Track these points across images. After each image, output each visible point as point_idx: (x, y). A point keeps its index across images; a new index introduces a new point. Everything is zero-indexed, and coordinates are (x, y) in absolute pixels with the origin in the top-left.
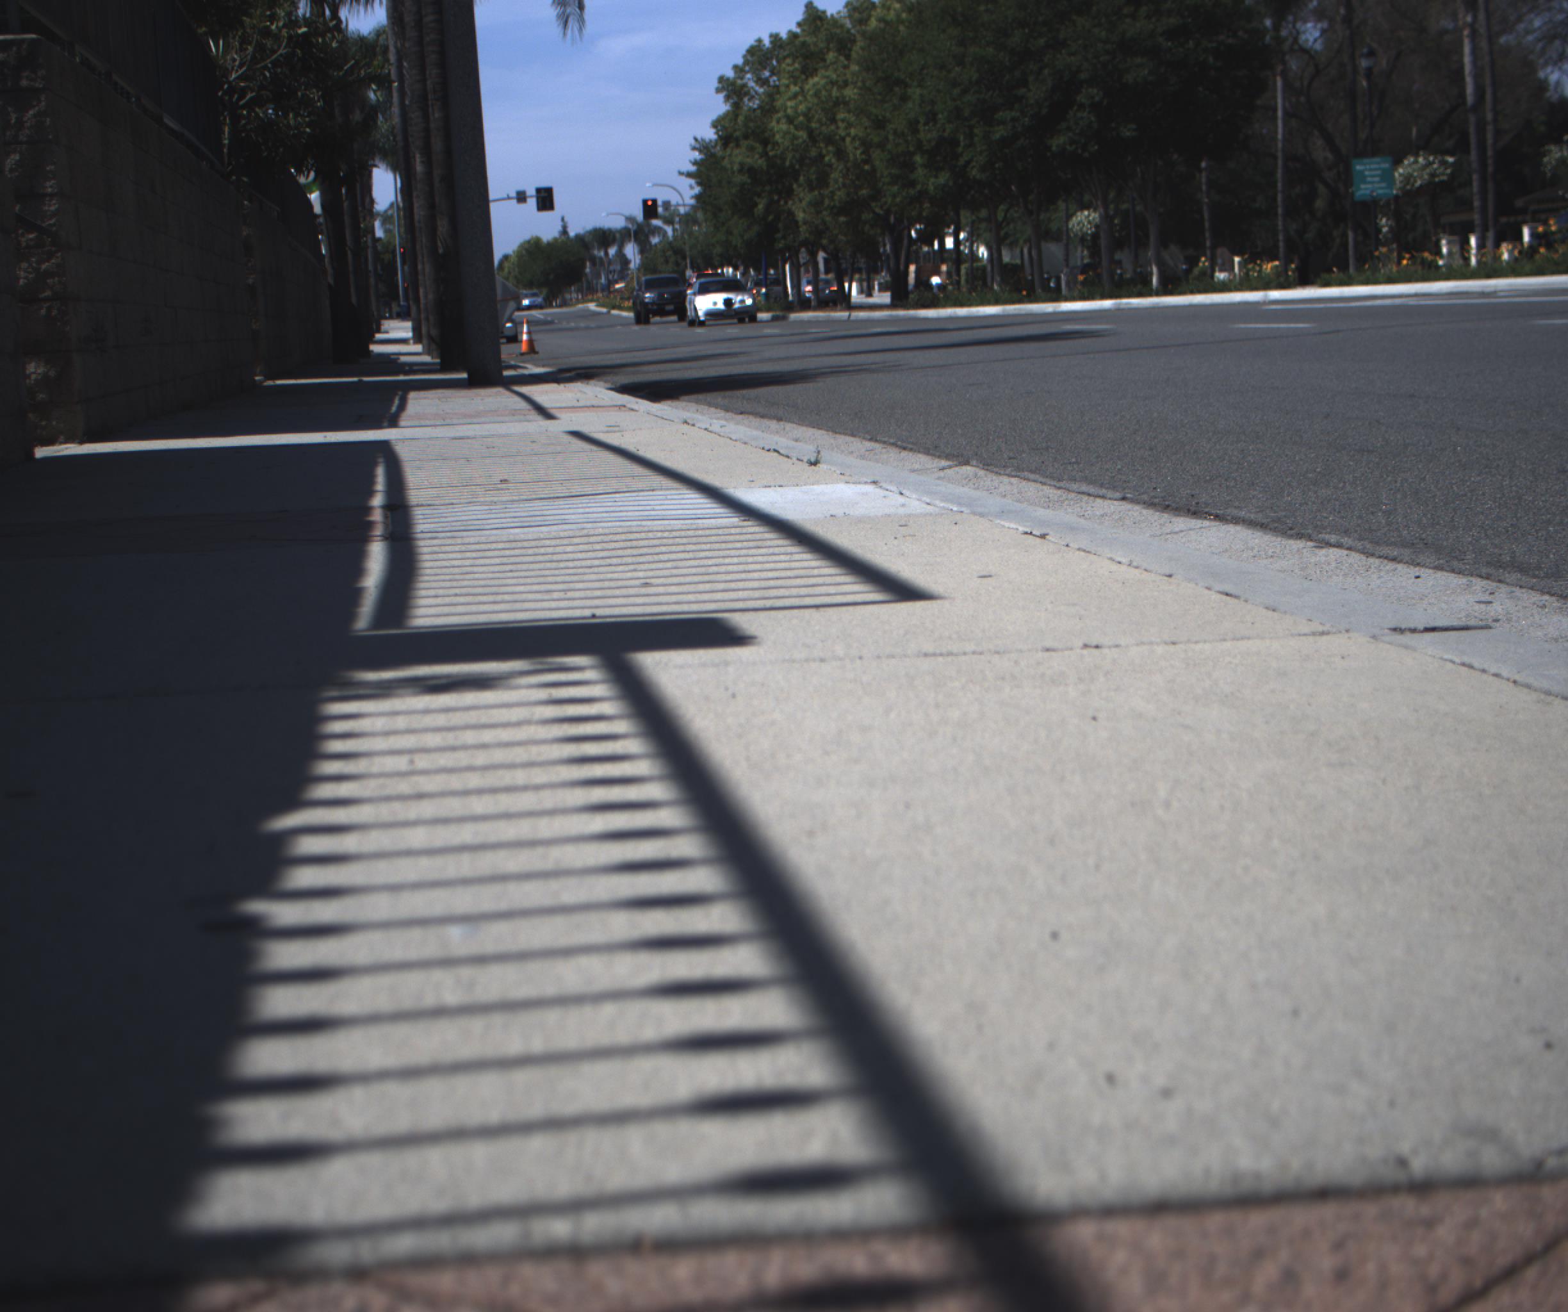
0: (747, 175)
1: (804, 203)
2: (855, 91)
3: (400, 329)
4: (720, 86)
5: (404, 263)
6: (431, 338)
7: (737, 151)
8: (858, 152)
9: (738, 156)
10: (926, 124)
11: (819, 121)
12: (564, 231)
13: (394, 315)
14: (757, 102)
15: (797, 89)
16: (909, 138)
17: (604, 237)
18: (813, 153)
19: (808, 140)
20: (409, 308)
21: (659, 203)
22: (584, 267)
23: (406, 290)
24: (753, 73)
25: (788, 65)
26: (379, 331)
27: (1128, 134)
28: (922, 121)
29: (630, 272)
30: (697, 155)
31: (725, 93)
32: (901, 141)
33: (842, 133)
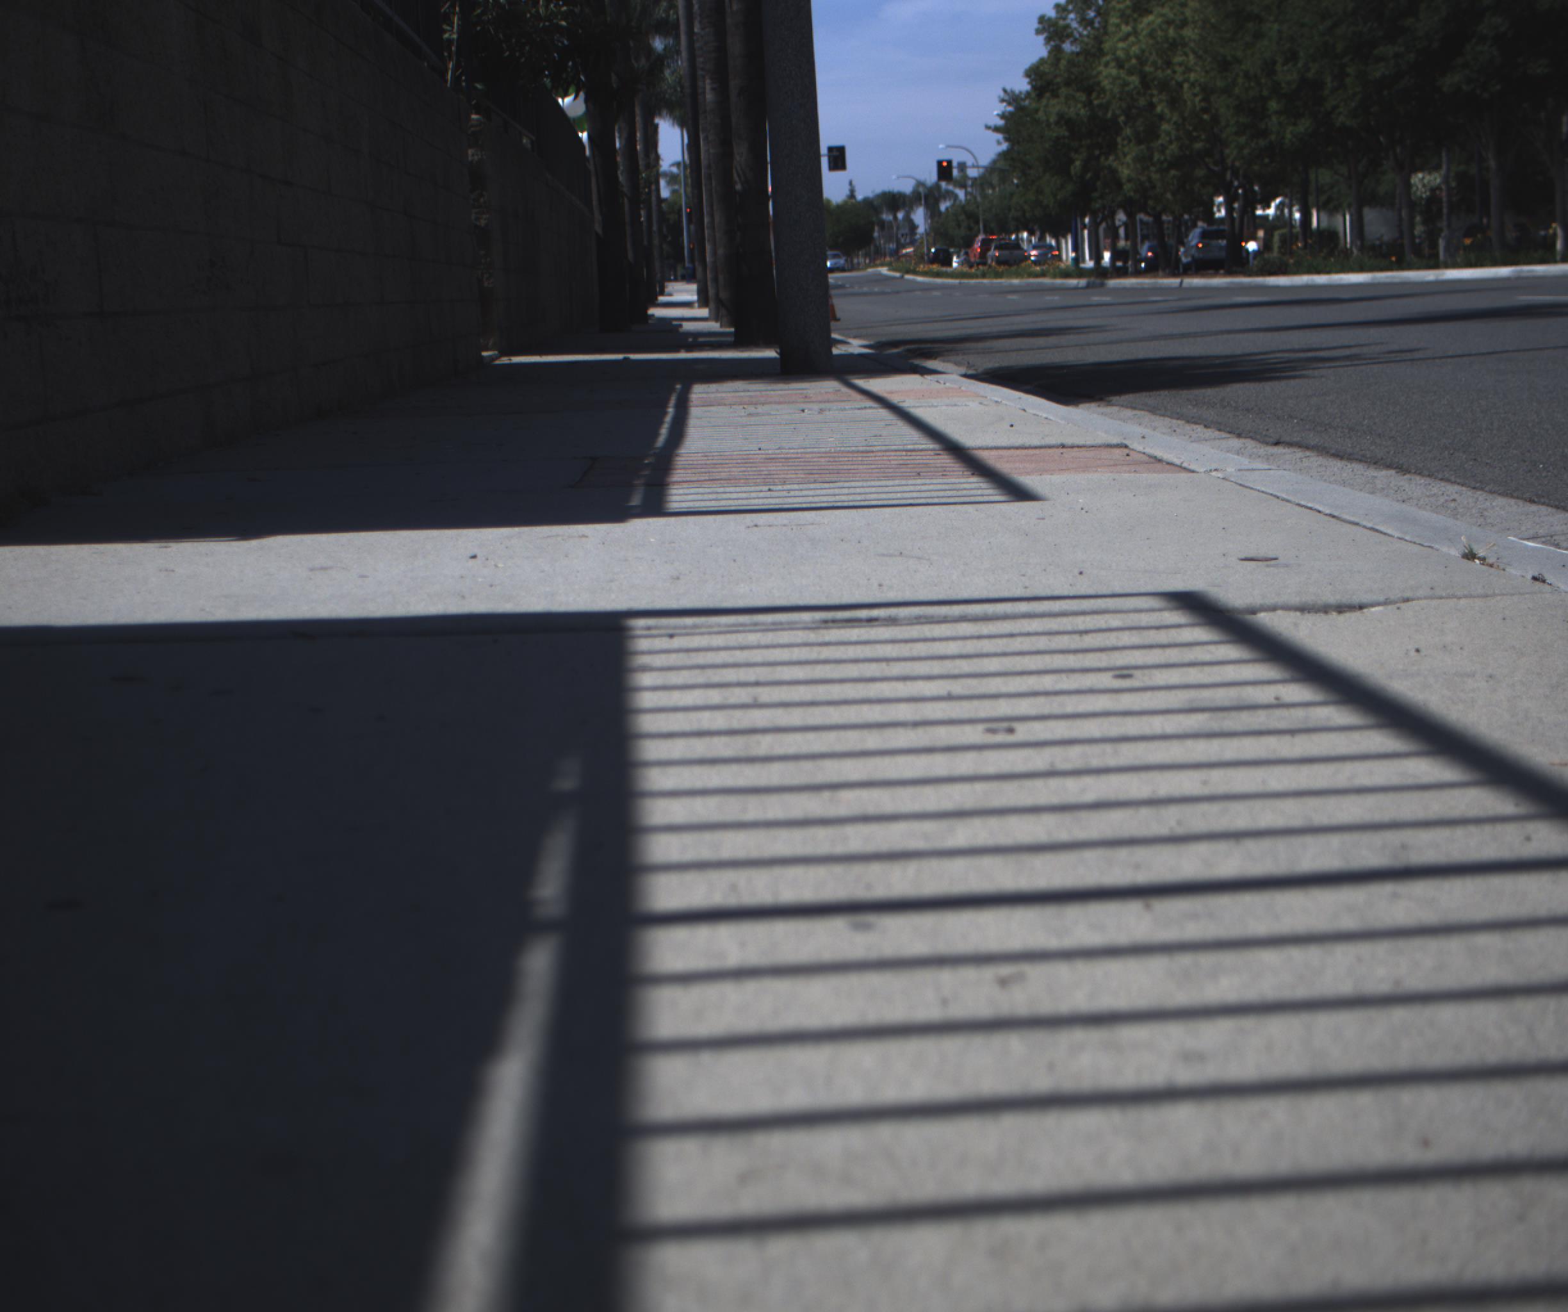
0: (1064, 128)
1: (1129, 159)
2: (1196, 31)
3: (684, 291)
4: (1040, 26)
5: (690, 221)
6: (719, 302)
7: (1054, 101)
8: (1197, 99)
9: (1053, 107)
10: (1285, 64)
11: (1153, 64)
12: (852, 195)
13: (679, 278)
14: (1080, 45)
15: (1129, 29)
16: (1263, 81)
17: (893, 201)
18: (1142, 102)
19: (1139, 87)
20: (694, 270)
21: (955, 164)
22: (872, 230)
23: (691, 251)
24: (1077, 13)
26: (662, 293)
28: (1280, 60)
29: (918, 236)
30: (1004, 108)
31: (1045, 35)
32: (1252, 84)
33: (1179, 78)
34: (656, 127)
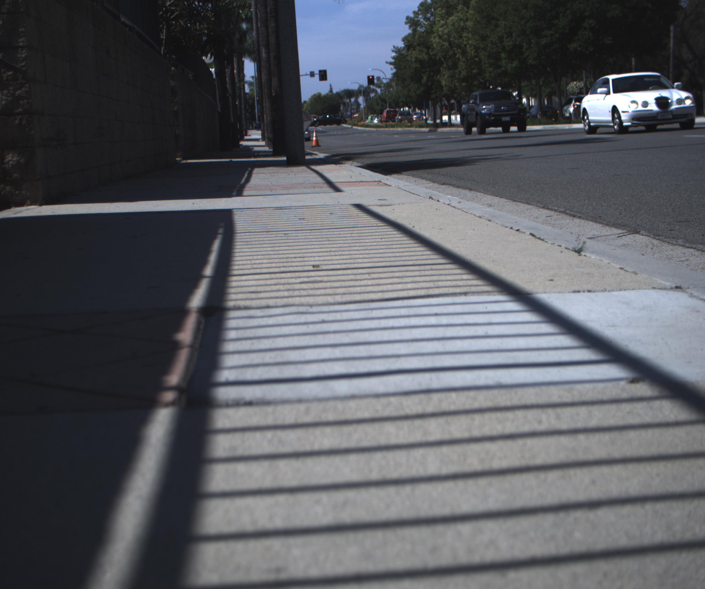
0: (418, 64)
1: (445, 77)
2: (472, 23)
3: (256, 134)
4: (407, 21)
5: (258, 104)
6: (269, 139)
7: (414, 52)
8: (473, 52)
9: (414, 54)
10: (507, 38)
11: (454, 37)
12: (331, 91)
13: (254, 128)
14: (424, 29)
15: (444, 22)
16: (499, 45)
17: (349, 93)
18: (451, 53)
19: (449, 46)
20: (260, 125)
21: (375, 77)
22: (340, 107)
23: (259, 116)
24: (423, 15)
25: (439, 11)
26: (246, 135)
27: (608, 42)
28: (505, 36)
29: (361, 109)
30: (394, 54)
31: (409, 24)
32: (494, 46)
33: (465, 43)
34: (243, 62)
